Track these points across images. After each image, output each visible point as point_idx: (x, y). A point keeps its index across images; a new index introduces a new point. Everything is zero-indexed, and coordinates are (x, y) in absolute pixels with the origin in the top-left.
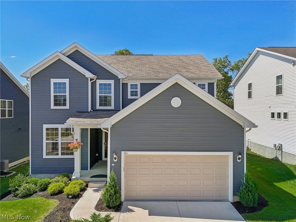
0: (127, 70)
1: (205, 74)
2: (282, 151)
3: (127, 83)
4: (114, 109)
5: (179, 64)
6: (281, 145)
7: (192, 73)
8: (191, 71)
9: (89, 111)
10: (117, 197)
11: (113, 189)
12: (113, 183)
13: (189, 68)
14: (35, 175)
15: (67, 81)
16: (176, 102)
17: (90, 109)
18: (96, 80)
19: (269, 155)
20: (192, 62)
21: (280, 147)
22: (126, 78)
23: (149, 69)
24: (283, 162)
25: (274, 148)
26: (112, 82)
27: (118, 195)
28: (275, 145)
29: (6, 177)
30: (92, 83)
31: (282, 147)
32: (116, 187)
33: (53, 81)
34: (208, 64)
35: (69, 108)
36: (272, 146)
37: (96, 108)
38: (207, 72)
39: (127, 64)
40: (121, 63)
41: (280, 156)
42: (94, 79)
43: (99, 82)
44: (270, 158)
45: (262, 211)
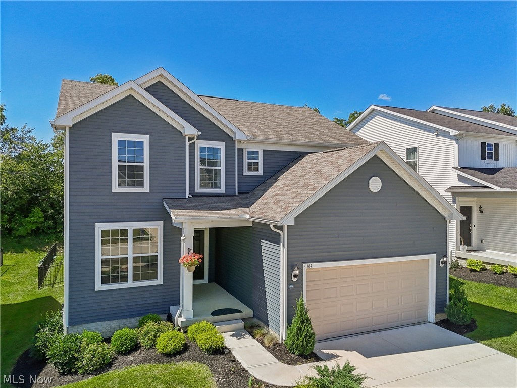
3: (243, 149)
4: (224, 192)
9: (187, 196)
14: (76, 327)
15: (145, 139)
16: (375, 185)
17: (187, 193)
22: (247, 140)
26: (222, 145)
30: (190, 145)
33: (116, 137)
35: (148, 192)
37: (195, 191)
42: (194, 138)
43: (199, 144)
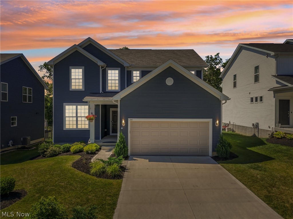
0: (131, 60)
1: (194, 64)
2: (258, 129)
3: (131, 71)
4: (120, 91)
5: (173, 56)
6: (258, 123)
7: (184, 63)
8: (183, 61)
9: (101, 92)
10: (125, 150)
11: (123, 144)
12: (122, 140)
13: (181, 59)
14: (57, 143)
15: (80, 70)
16: (170, 82)
17: (101, 91)
18: (106, 68)
19: (249, 134)
20: (185, 55)
21: (257, 126)
22: (130, 66)
23: (149, 60)
24: (259, 137)
25: (253, 127)
26: (119, 69)
27: (126, 149)
28: (253, 124)
29: (28, 150)
30: (102, 70)
31: (258, 125)
32: (124, 143)
34: (197, 57)
35: (84, 90)
36: (251, 126)
37: (106, 90)
38: (196, 62)
39: (130, 56)
40: (125, 55)
41: (257, 133)
42: (104, 67)
43: (108, 69)
44: (250, 136)
45: (233, 160)
